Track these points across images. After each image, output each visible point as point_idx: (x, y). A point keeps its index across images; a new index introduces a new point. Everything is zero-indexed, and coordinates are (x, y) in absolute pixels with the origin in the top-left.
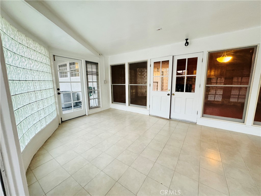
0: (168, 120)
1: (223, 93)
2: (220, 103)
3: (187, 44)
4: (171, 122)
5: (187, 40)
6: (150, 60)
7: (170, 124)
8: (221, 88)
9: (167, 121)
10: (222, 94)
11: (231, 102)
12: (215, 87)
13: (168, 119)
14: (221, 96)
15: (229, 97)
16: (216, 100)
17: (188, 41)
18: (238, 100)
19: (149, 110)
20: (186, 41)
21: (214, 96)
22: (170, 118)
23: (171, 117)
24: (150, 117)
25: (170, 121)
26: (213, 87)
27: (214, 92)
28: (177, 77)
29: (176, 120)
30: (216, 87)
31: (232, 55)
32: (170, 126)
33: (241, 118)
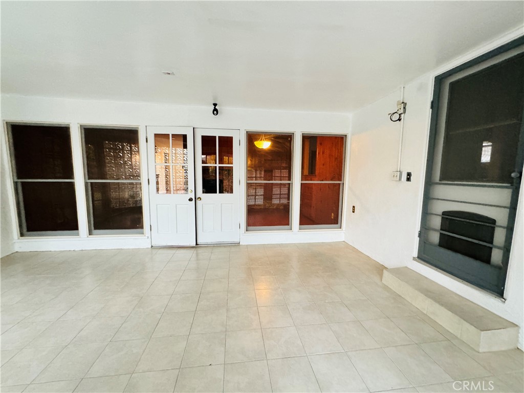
0: (194, 249)
1: (264, 192)
2: (262, 207)
3: (215, 112)
4: (200, 251)
5: (215, 105)
6: (145, 127)
7: (197, 255)
8: (260, 185)
9: (192, 251)
10: (263, 194)
11: (274, 204)
12: (254, 185)
13: (193, 247)
14: (262, 197)
15: (271, 199)
16: (257, 203)
17: (216, 107)
18: (280, 200)
19: (150, 237)
20: (215, 108)
21: (254, 197)
22: (197, 244)
23: (199, 242)
24: (154, 251)
25: (197, 251)
26: (251, 183)
27: (254, 191)
28: (203, 167)
29: (207, 246)
30: (256, 183)
31: (272, 140)
32: (198, 260)
33: (288, 224)
